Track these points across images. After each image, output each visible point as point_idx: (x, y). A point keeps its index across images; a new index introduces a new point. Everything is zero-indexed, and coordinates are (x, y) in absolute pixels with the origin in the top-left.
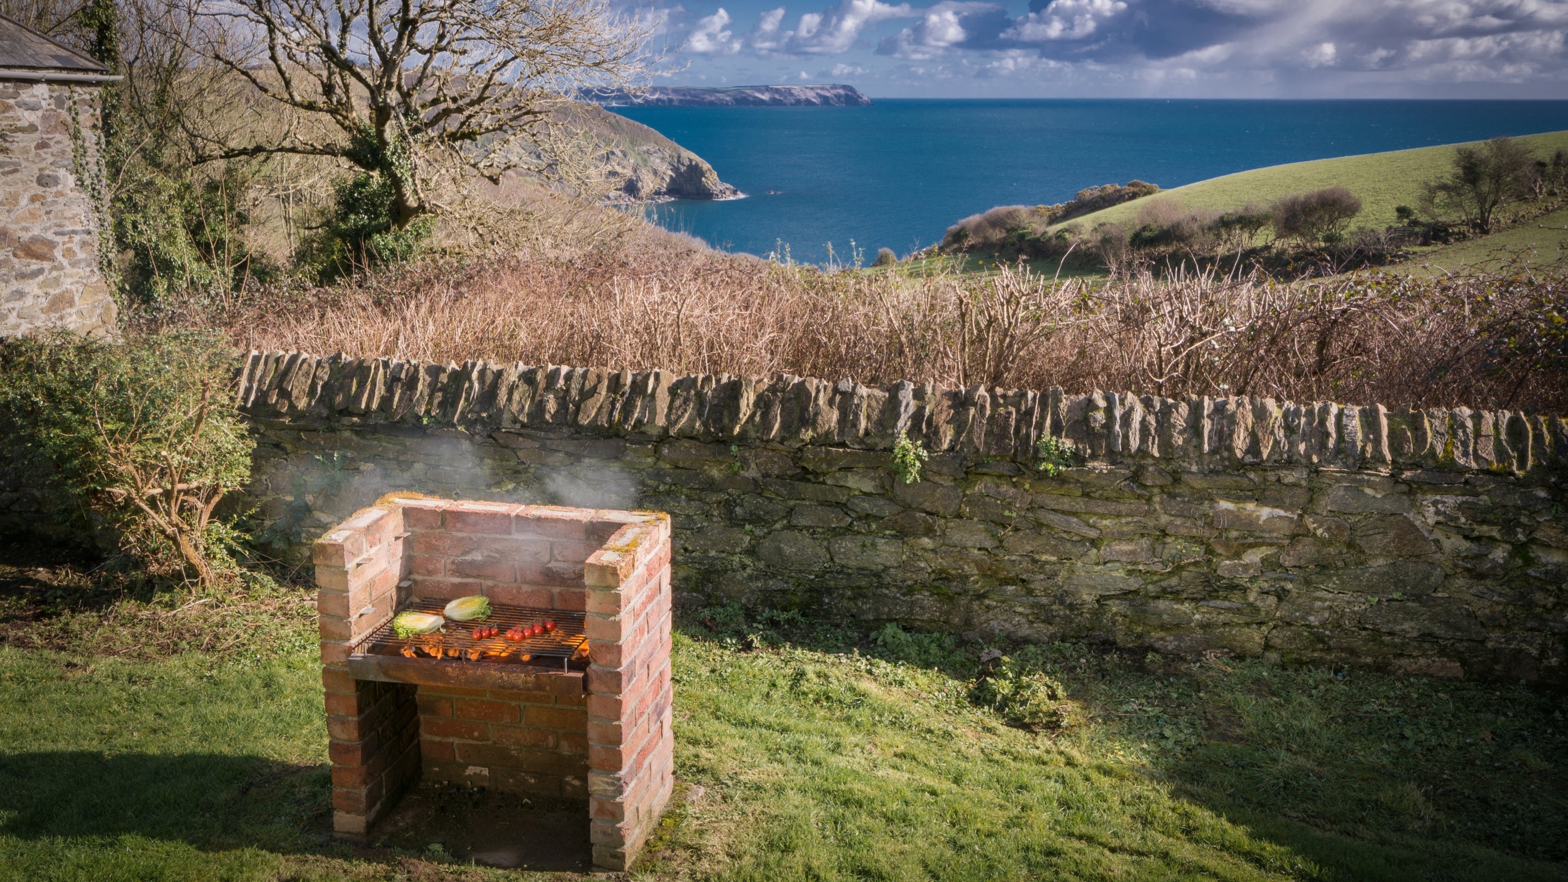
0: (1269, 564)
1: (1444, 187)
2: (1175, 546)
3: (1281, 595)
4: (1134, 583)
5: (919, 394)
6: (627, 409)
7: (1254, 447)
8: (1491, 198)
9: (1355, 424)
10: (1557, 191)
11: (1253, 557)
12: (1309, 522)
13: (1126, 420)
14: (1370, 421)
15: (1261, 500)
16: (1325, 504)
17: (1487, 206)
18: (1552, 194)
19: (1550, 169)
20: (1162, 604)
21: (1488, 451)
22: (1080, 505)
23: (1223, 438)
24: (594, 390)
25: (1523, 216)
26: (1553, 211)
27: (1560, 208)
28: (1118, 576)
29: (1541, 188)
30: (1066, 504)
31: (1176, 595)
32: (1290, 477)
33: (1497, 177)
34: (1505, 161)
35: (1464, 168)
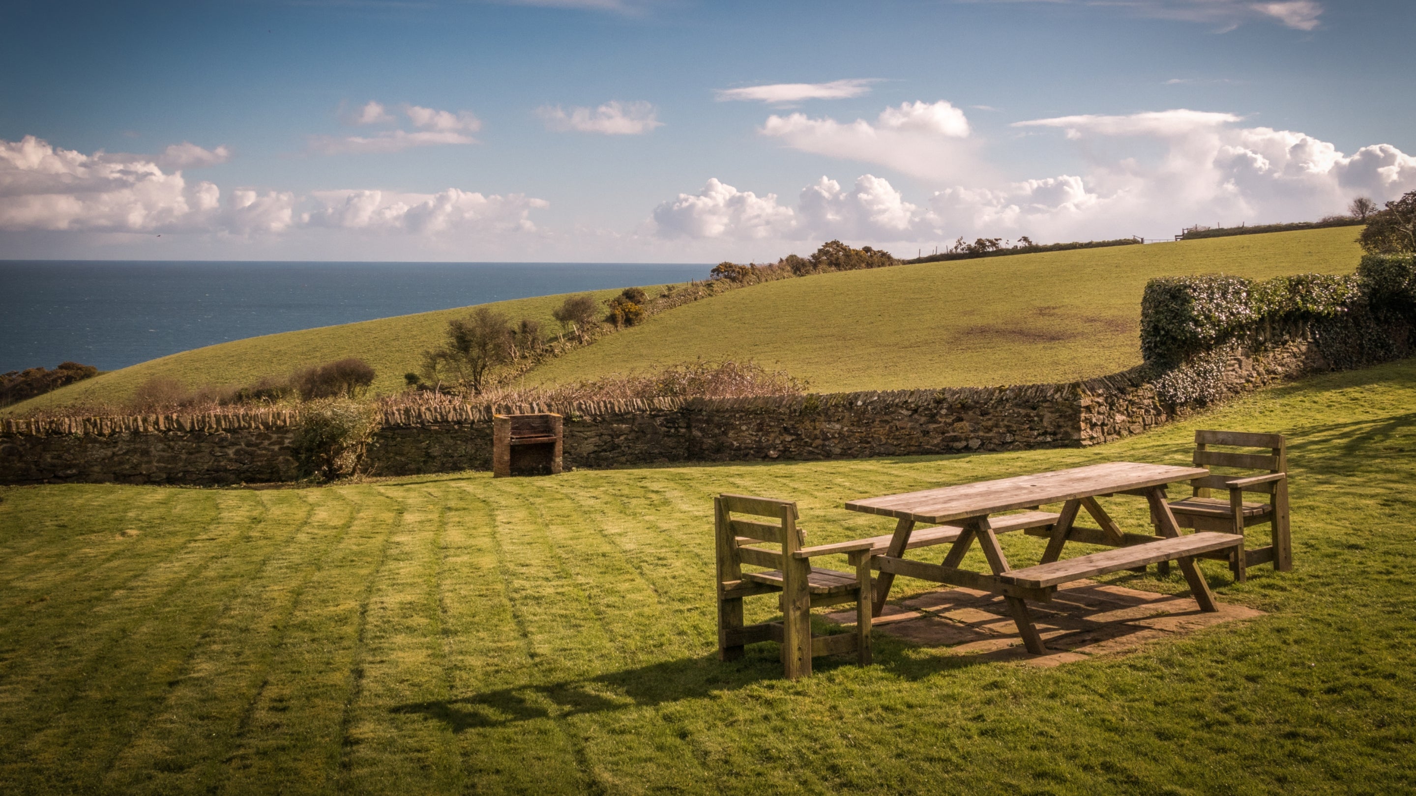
0: (626, 439)
1: (443, 355)
2: (605, 437)
3: (629, 447)
4: (596, 449)
5: (538, 405)
6: (461, 415)
7: (620, 410)
8: (480, 363)
9: (639, 402)
10: (527, 355)
11: (622, 438)
12: (634, 427)
13: (590, 406)
14: (643, 402)
15: (623, 423)
16: (636, 423)
17: (479, 370)
18: (524, 357)
19: (519, 336)
20: (602, 454)
21: (668, 406)
22: (582, 429)
23: (612, 408)
24: (449, 412)
25: (506, 377)
26: (527, 371)
27: (532, 369)
28: (592, 448)
29: (515, 353)
30: (579, 429)
31: (605, 451)
32: (629, 416)
33: (483, 346)
34: (488, 330)
35: (457, 337)
